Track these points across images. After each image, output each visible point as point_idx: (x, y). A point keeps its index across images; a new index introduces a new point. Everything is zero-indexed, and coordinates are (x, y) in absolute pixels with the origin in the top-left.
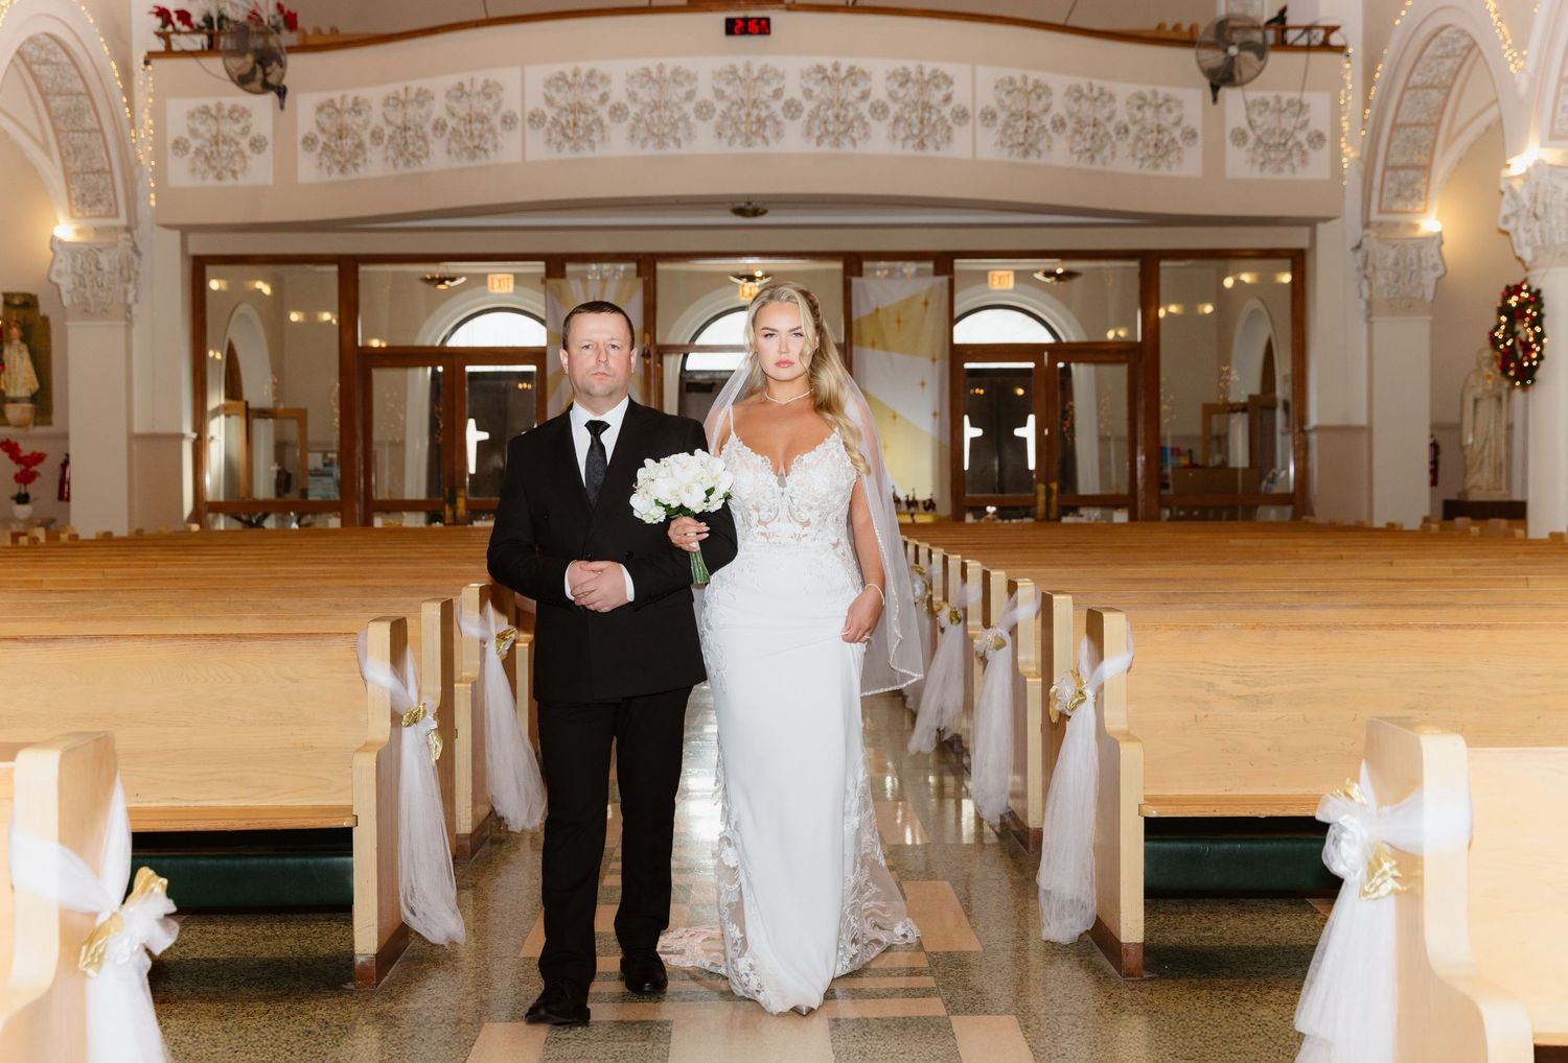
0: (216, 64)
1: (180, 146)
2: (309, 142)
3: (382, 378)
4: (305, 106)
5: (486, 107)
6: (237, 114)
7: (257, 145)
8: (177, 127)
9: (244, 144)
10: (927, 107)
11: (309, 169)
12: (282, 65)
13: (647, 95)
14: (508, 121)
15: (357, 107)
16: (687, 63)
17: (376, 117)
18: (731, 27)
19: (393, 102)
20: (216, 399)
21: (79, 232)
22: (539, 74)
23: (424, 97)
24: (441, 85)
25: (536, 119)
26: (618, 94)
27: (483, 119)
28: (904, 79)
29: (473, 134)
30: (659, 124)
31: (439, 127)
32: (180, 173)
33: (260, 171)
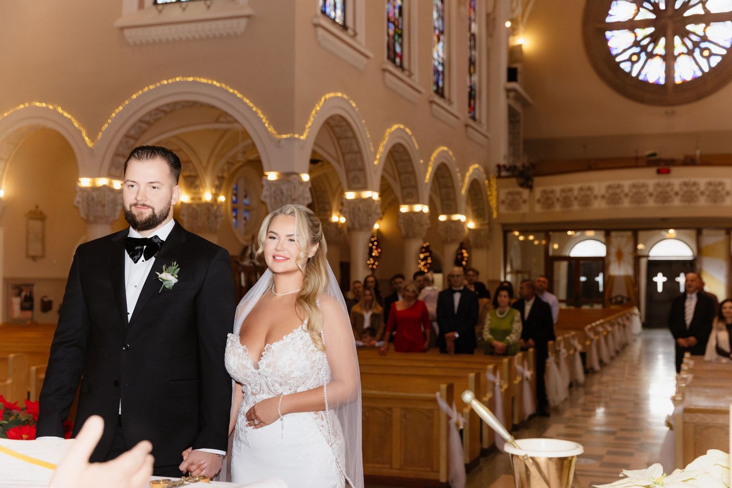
0: (514, 180)
1: (503, 202)
2: (539, 201)
3: (556, 264)
4: (538, 192)
5: (589, 193)
6: (518, 193)
7: (524, 202)
8: (502, 197)
9: (521, 201)
10: (718, 192)
11: (538, 208)
12: (532, 180)
13: (634, 190)
14: (596, 197)
15: (552, 192)
16: (647, 181)
17: (558, 194)
18: (659, 172)
19: (563, 191)
20: (509, 269)
21: (476, 225)
22: (605, 184)
23: (571, 190)
24: (576, 187)
25: (603, 197)
26: (626, 190)
27: (587, 196)
28: (710, 184)
29: (586, 200)
30: (638, 198)
31: (576, 198)
32: (503, 209)
33: (525, 209)
